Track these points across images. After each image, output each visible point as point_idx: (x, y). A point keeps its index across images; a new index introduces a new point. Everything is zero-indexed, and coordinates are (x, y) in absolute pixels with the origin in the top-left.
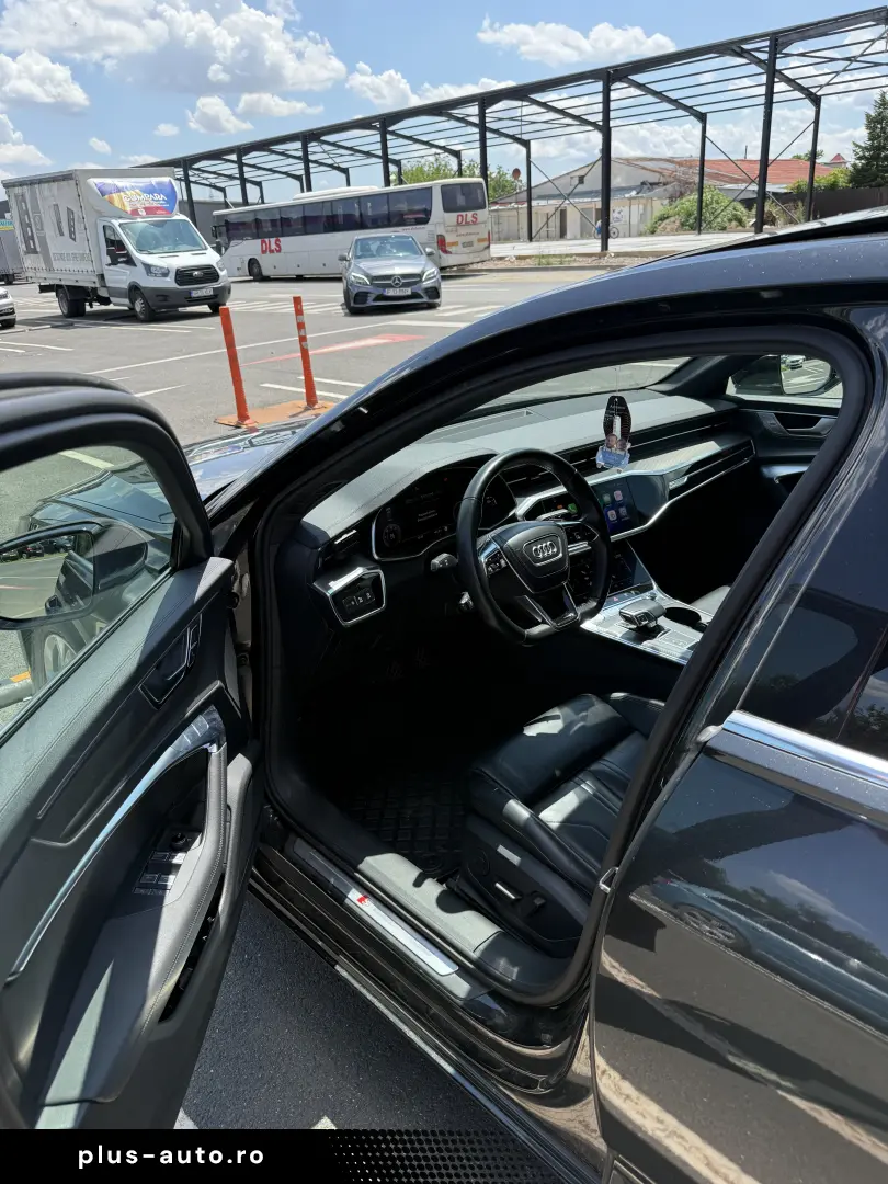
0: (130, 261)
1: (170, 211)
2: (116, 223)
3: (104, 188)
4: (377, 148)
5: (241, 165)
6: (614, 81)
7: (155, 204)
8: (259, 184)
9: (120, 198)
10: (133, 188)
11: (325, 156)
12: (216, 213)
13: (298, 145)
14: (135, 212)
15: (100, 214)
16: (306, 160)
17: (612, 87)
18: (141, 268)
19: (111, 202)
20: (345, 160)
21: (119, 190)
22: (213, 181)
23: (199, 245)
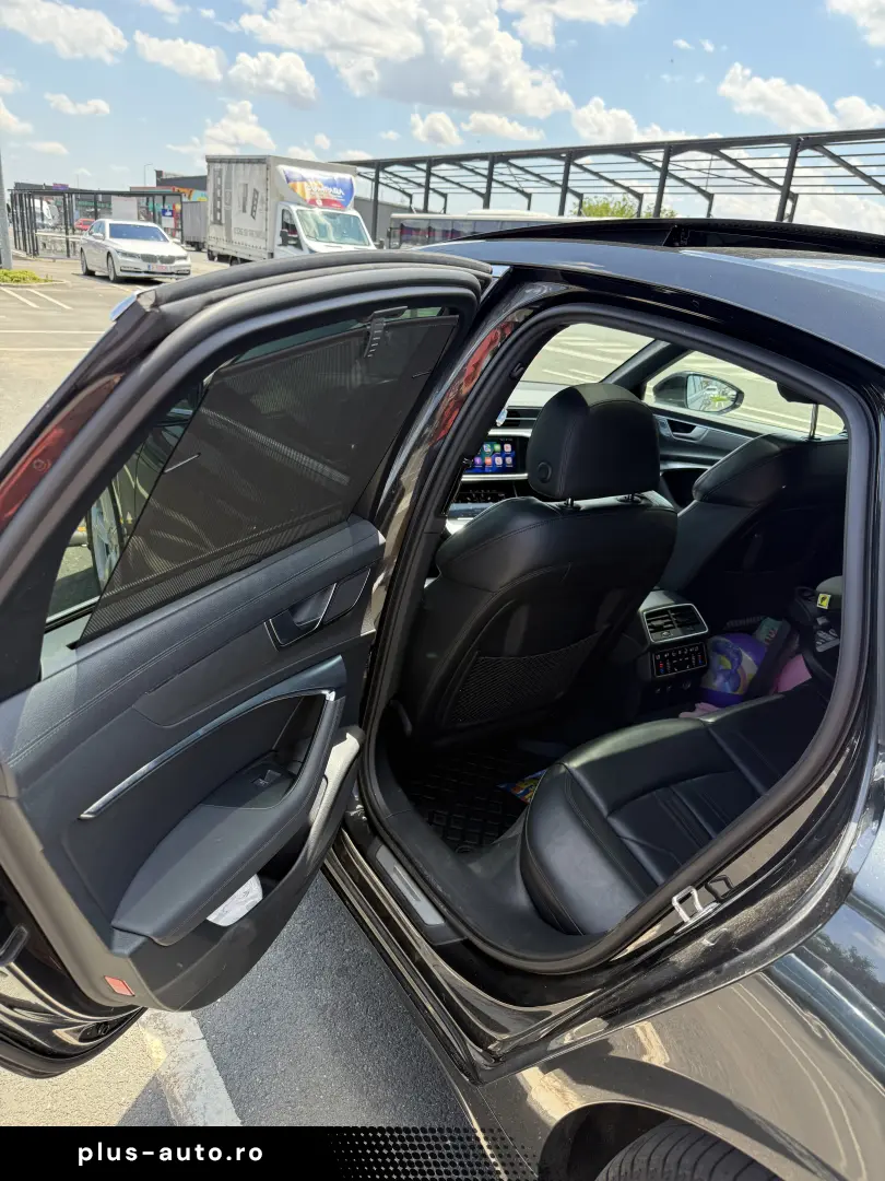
0: (298, 245)
1: (343, 206)
2: (294, 208)
3: (290, 177)
4: (559, 178)
5: (429, 174)
6: (804, 148)
7: (333, 198)
8: (444, 196)
9: (303, 187)
10: (316, 180)
11: (511, 178)
12: (395, 215)
13: (486, 164)
14: (313, 202)
15: (282, 199)
16: (490, 179)
17: (800, 154)
18: (306, 252)
19: (294, 189)
20: (530, 185)
21: (303, 180)
22: (403, 186)
23: (363, 240)
